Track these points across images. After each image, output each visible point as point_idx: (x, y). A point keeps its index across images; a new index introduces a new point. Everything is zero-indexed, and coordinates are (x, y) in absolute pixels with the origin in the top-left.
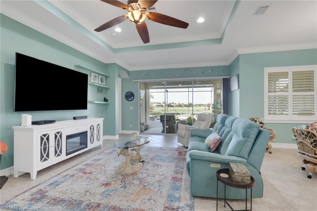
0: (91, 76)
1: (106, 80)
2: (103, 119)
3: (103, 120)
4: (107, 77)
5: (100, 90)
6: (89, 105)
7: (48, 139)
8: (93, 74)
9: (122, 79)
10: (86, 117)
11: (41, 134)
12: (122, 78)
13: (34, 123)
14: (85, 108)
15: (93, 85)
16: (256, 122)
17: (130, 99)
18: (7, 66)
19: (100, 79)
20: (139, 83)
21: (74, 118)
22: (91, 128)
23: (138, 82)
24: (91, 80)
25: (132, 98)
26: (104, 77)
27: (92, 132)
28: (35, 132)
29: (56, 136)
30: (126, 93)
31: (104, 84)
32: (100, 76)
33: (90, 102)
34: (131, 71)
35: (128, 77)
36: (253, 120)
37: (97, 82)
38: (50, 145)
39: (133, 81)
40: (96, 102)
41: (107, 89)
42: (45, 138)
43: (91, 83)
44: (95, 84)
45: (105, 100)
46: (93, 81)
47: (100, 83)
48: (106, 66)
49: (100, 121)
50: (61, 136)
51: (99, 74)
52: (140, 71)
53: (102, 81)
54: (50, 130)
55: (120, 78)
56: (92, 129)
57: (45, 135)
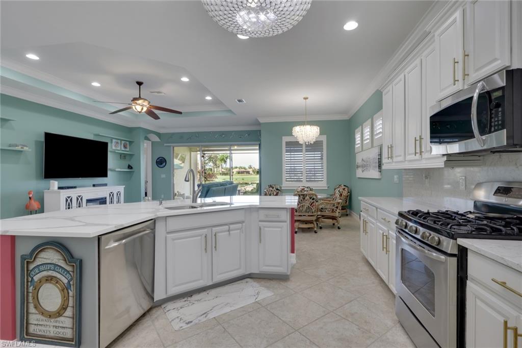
0: (112, 143)
1: (130, 145)
2: (124, 186)
3: (124, 188)
4: (131, 142)
5: (123, 156)
6: (109, 173)
7: (71, 200)
8: (114, 140)
9: (152, 142)
10: (106, 185)
11: (66, 196)
12: (153, 140)
13: (60, 188)
14: (105, 175)
15: (114, 152)
16: (273, 188)
17: (162, 166)
18: (37, 143)
19: (122, 145)
20: (172, 147)
21: (94, 186)
22: (110, 195)
23: (170, 146)
24: (111, 147)
25: (164, 164)
26: (128, 143)
27: (111, 199)
28: (61, 194)
29: (78, 199)
30: (157, 158)
31: (128, 150)
32: (123, 142)
33: (111, 170)
34: (162, 133)
35: (159, 140)
36: (271, 186)
37: (119, 149)
38: (73, 206)
39: (165, 145)
40: (117, 170)
41: (131, 156)
42: (69, 200)
43: (111, 150)
44: (117, 151)
45: (130, 167)
46: (114, 148)
47: (123, 149)
48: (130, 130)
49: (121, 189)
50: (81, 199)
51: (121, 140)
52: (173, 134)
53: (125, 147)
54: (73, 193)
55: (149, 141)
56: (112, 196)
57: (69, 197)
